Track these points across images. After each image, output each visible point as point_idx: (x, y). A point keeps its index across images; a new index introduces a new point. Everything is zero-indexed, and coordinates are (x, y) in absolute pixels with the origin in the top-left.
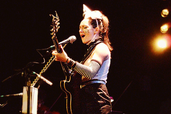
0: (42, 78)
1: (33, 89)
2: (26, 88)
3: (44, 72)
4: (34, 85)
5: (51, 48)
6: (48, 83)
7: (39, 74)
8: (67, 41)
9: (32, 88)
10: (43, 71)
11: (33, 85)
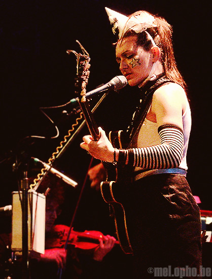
0: (54, 170)
1: (35, 197)
2: (19, 193)
3: (57, 157)
4: (36, 188)
5: (71, 103)
6: (69, 183)
7: (47, 162)
8: (107, 88)
9: (32, 193)
10: (56, 155)
11: (33, 187)
